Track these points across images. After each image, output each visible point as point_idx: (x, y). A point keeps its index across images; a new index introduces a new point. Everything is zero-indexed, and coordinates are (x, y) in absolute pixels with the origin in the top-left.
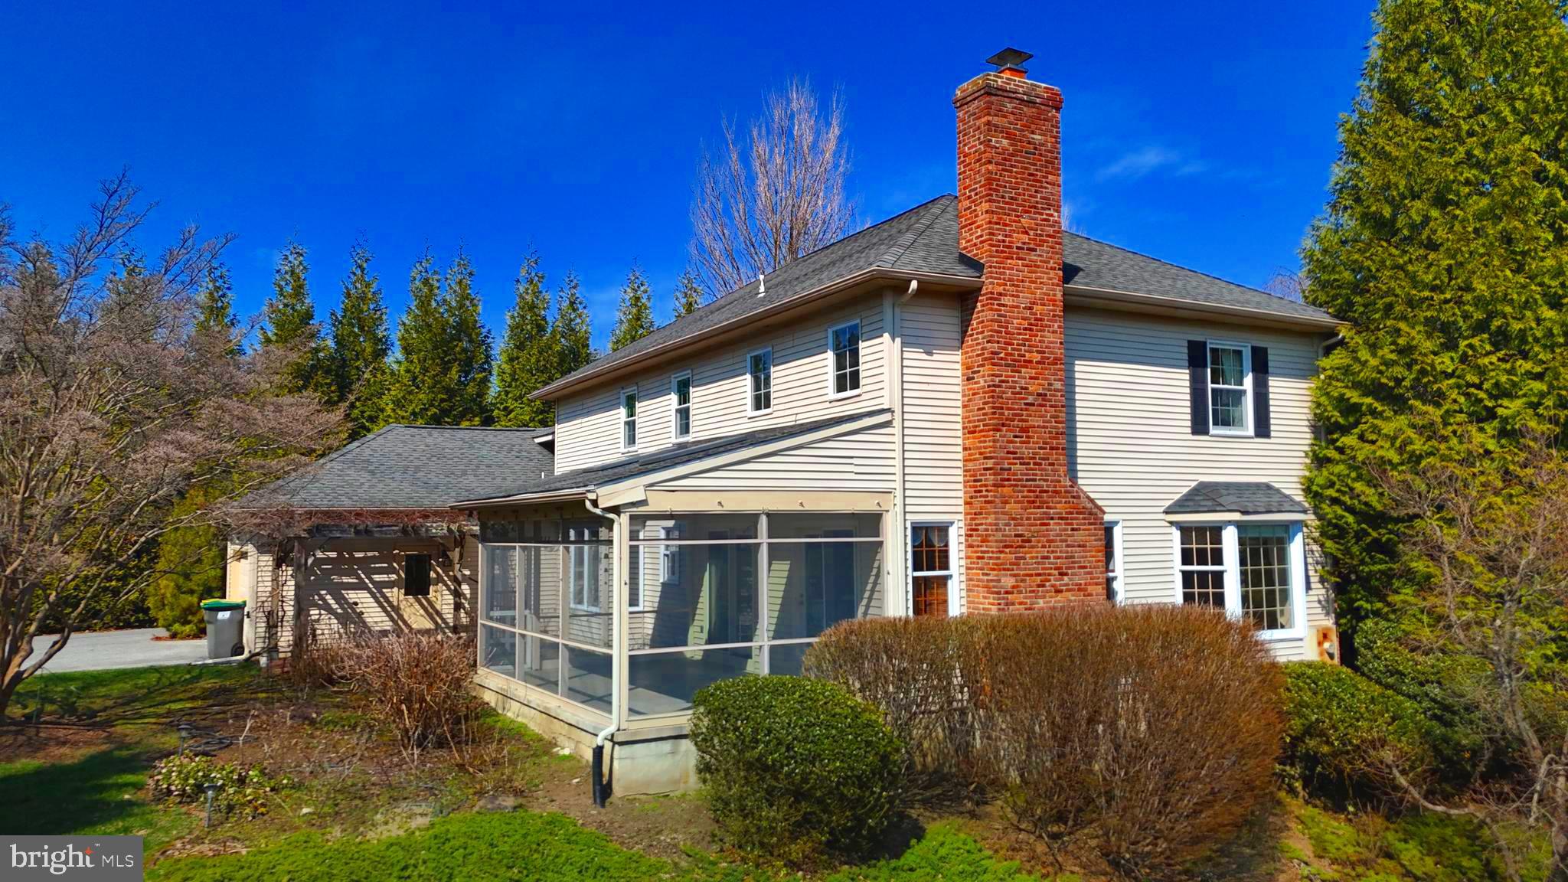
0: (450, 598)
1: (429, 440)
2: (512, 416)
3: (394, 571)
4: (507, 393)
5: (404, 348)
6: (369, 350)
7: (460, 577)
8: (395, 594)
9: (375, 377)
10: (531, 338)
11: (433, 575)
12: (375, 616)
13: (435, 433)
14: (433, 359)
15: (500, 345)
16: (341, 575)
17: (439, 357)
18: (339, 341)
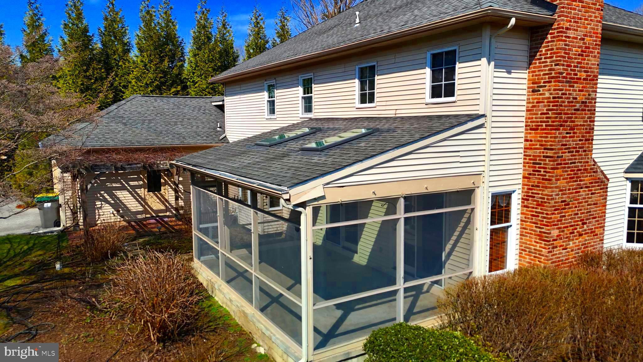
0: (173, 193)
1: (155, 104)
2: (197, 85)
3: (141, 179)
4: (194, 73)
5: (139, 49)
6: (120, 50)
7: (177, 182)
8: (142, 192)
9: (125, 64)
10: (204, 44)
11: (162, 181)
12: (133, 205)
13: (159, 100)
14: (155, 55)
15: (189, 47)
16: (112, 183)
17: (158, 54)
18: (104, 44)
